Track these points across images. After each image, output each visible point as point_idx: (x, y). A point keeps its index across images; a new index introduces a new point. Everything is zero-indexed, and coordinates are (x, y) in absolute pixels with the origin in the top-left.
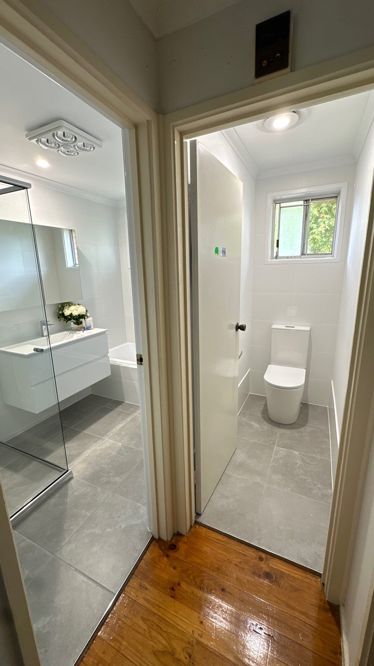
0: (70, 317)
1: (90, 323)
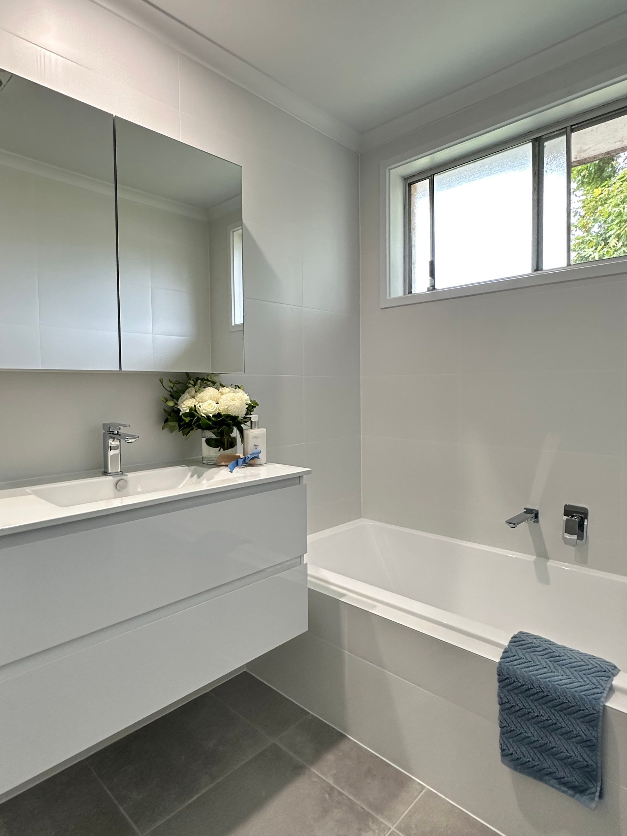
1: (258, 446)
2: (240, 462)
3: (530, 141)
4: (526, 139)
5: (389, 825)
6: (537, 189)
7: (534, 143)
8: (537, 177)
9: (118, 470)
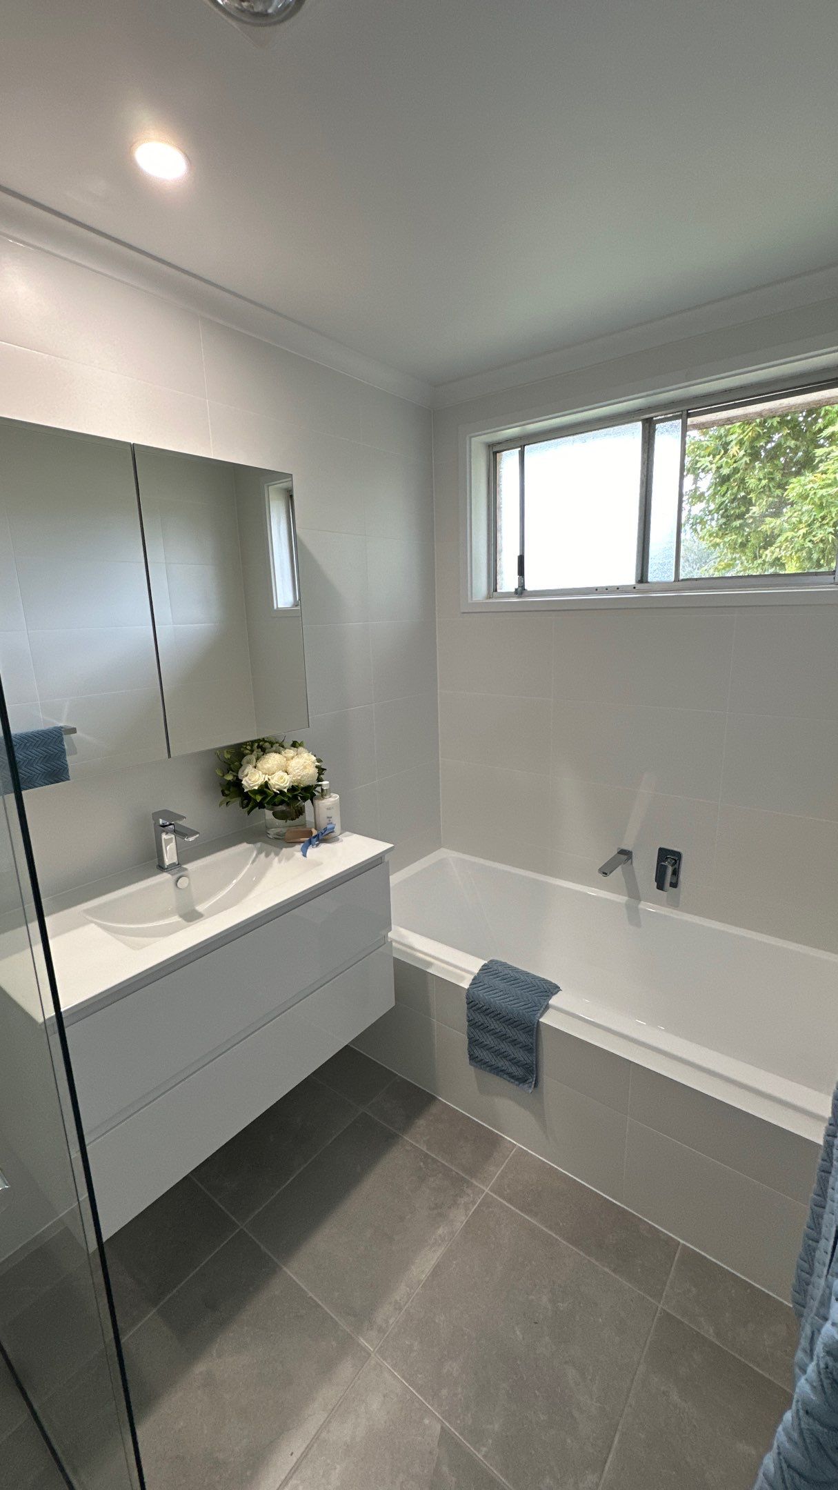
0: (259, 798)
1: (331, 818)
2: (313, 837)
3: (639, 421)
4: (636, 418)
5: (484, 1188)
7: (644, 425)
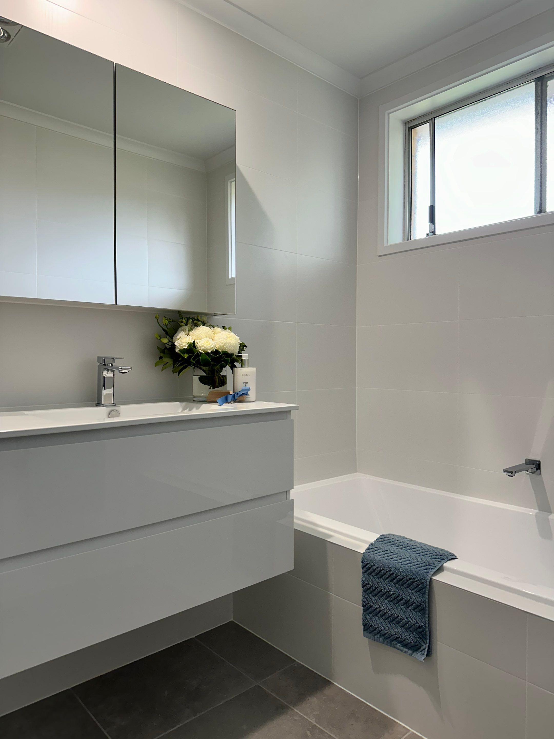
0: (186, 356)
1: (247, 383)
2: (230, 398)
3: (533, 80)
4: (529, 79)
6: (539, 130)
7: (537, 82)
8: (539, 117)
9: (112, 402)
